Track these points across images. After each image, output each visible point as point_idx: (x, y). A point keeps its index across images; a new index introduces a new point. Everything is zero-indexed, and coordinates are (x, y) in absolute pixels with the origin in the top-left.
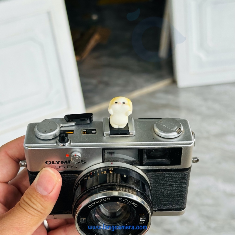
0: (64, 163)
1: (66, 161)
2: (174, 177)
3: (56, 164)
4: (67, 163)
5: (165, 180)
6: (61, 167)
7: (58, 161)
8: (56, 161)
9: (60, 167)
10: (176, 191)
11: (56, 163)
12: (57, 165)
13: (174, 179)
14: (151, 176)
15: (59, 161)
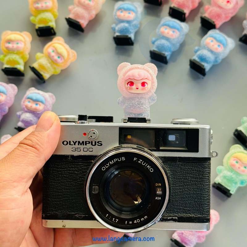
3: (72, 145)
4: (83, 145)
5: (184, 174)
6: (77, 149)
10: (197, 191)
12: (74, 146)
13: (193, 172)
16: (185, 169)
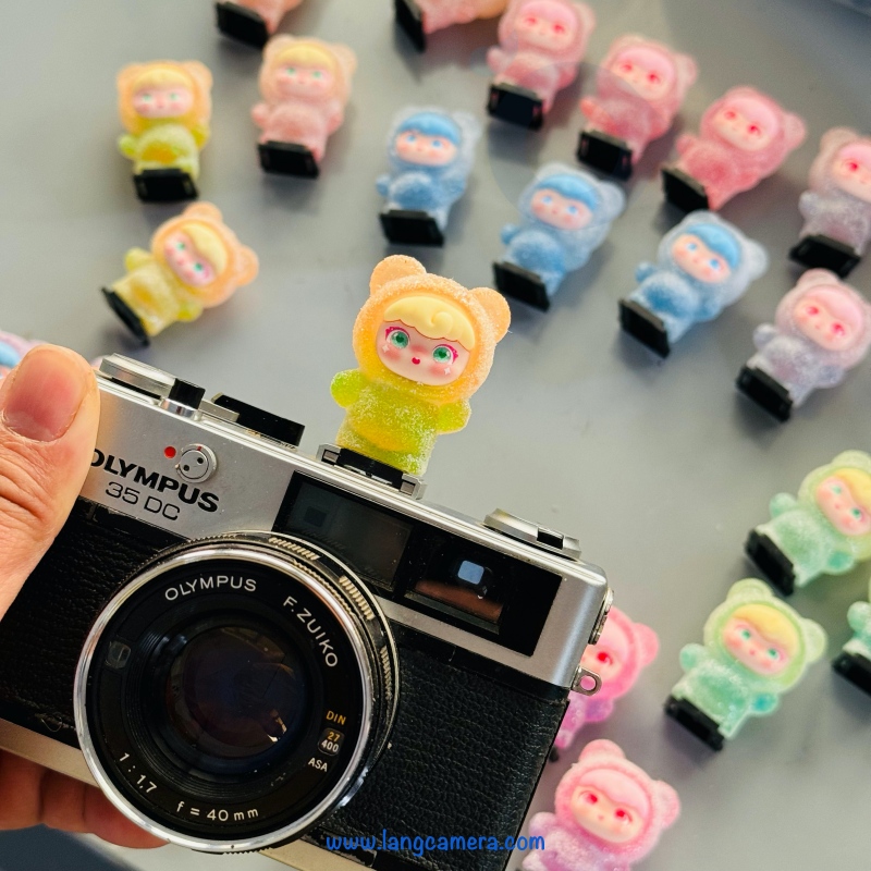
0: (145, 482)
1: (154, 476)
2: (491, 713)
3: (116, 472)
4: (152, 486)
5: (455, 714)
6: (126, 493)
7: (127, 465)
8: (122, 462)
9: (124, 490)
10: (478, 788)
11: (119, 469)
12: (118, 478)
13: (489, 719)
14: (412, 671)
15: (132, 466)
16: (466, 695)
